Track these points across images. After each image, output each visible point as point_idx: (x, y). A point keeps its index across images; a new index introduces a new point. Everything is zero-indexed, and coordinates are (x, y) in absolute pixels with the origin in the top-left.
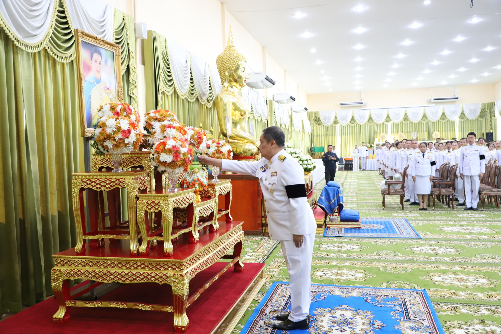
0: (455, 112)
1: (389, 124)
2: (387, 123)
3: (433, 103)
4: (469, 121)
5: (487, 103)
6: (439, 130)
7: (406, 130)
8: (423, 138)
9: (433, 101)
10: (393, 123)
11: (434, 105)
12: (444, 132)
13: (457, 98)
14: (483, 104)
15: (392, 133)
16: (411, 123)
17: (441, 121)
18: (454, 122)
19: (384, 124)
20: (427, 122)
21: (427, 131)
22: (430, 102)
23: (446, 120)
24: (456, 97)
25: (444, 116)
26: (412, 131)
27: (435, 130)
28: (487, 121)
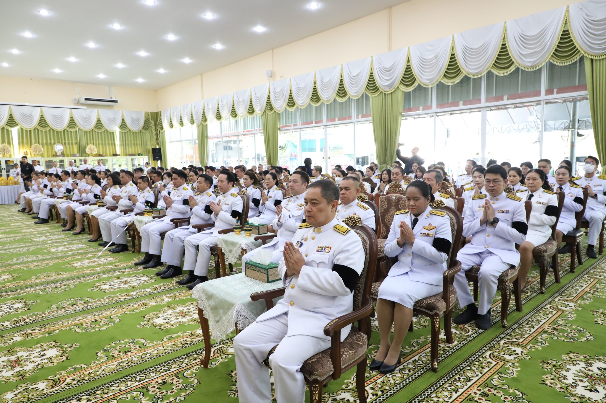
0: (113, 121)
1: (15, 131)
2: (10, 129)
3: (83, 104)
4: (132, 133)
5: (151, 112)
6: (95, 143)
7: (45, 141)
8: (72, 153)
9: (83, 101)
10: (22, 129)
11: (85, 107)
12: (101, 146)
13: (116, 102)
14: (146, 112)
15: (21, 145)
16: (51, 131)
17: (97, 131)
18: (113, 133)
19: (5, 130)
20: (76, 131)
21: (76, 143)
22: (78, 103)
23: (103, 130)
24: (114, 99)
25: (99, 124)
26: (54, 144)
27: (89, 142)
28: (152, 133)
